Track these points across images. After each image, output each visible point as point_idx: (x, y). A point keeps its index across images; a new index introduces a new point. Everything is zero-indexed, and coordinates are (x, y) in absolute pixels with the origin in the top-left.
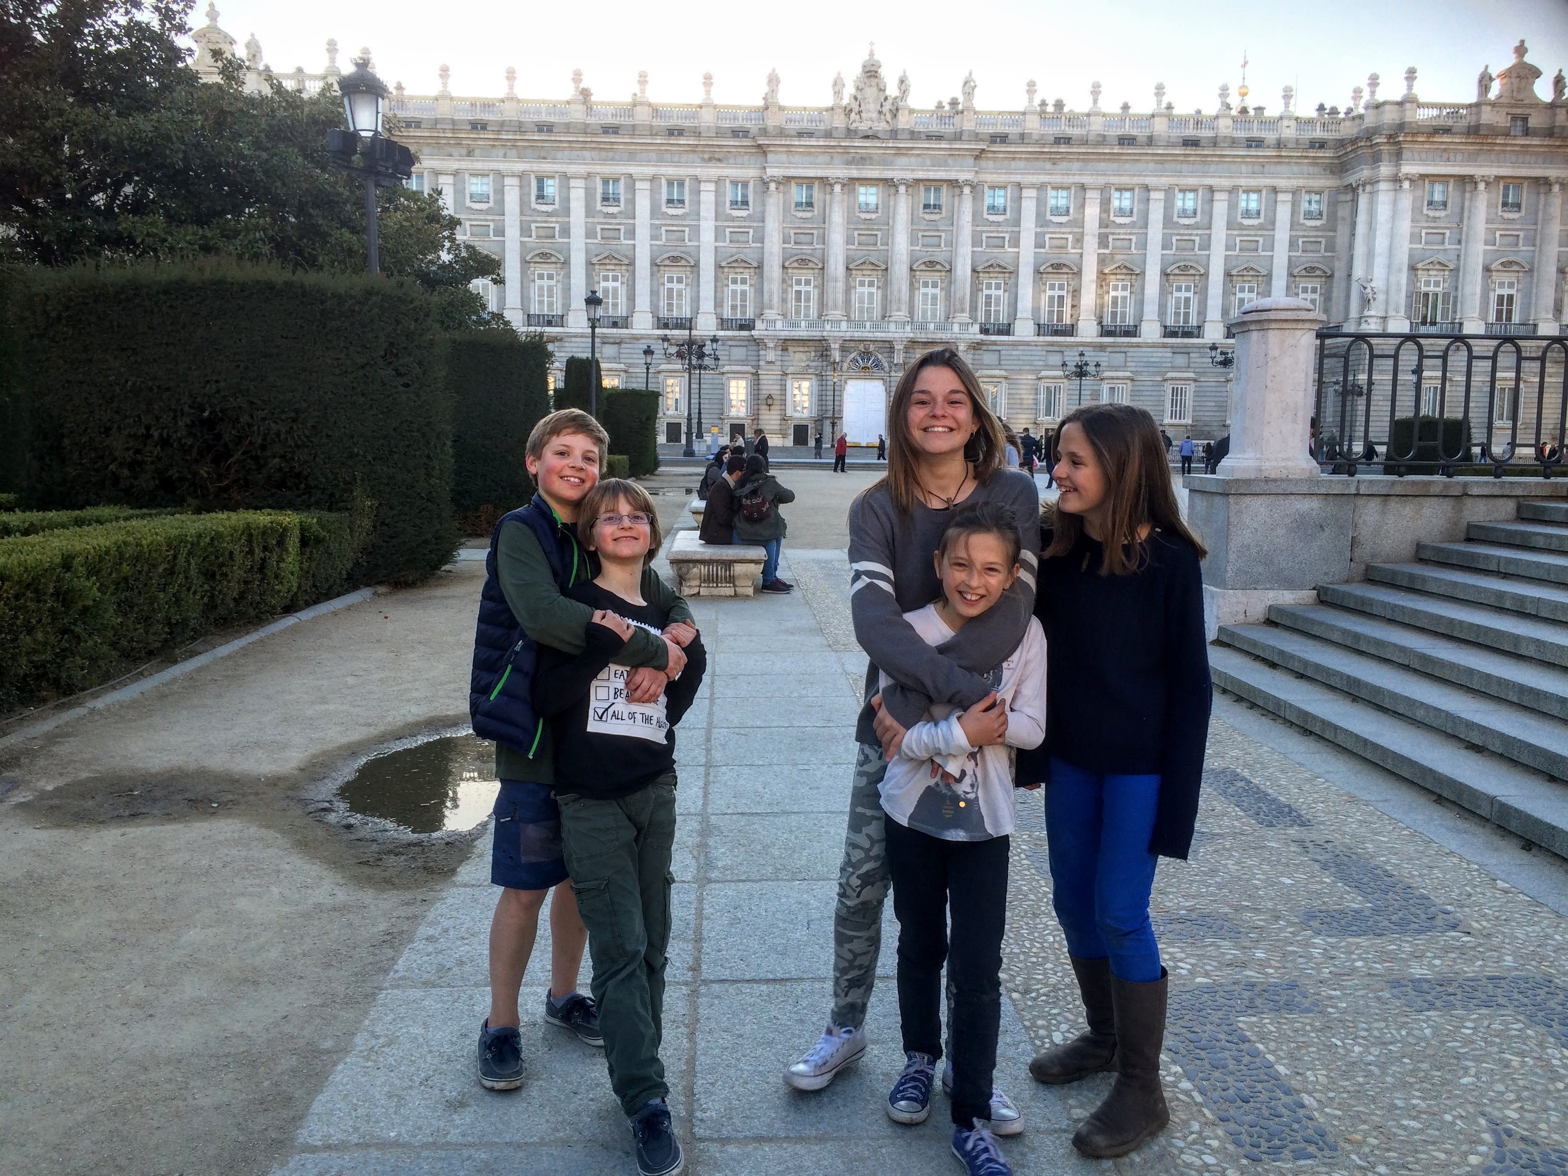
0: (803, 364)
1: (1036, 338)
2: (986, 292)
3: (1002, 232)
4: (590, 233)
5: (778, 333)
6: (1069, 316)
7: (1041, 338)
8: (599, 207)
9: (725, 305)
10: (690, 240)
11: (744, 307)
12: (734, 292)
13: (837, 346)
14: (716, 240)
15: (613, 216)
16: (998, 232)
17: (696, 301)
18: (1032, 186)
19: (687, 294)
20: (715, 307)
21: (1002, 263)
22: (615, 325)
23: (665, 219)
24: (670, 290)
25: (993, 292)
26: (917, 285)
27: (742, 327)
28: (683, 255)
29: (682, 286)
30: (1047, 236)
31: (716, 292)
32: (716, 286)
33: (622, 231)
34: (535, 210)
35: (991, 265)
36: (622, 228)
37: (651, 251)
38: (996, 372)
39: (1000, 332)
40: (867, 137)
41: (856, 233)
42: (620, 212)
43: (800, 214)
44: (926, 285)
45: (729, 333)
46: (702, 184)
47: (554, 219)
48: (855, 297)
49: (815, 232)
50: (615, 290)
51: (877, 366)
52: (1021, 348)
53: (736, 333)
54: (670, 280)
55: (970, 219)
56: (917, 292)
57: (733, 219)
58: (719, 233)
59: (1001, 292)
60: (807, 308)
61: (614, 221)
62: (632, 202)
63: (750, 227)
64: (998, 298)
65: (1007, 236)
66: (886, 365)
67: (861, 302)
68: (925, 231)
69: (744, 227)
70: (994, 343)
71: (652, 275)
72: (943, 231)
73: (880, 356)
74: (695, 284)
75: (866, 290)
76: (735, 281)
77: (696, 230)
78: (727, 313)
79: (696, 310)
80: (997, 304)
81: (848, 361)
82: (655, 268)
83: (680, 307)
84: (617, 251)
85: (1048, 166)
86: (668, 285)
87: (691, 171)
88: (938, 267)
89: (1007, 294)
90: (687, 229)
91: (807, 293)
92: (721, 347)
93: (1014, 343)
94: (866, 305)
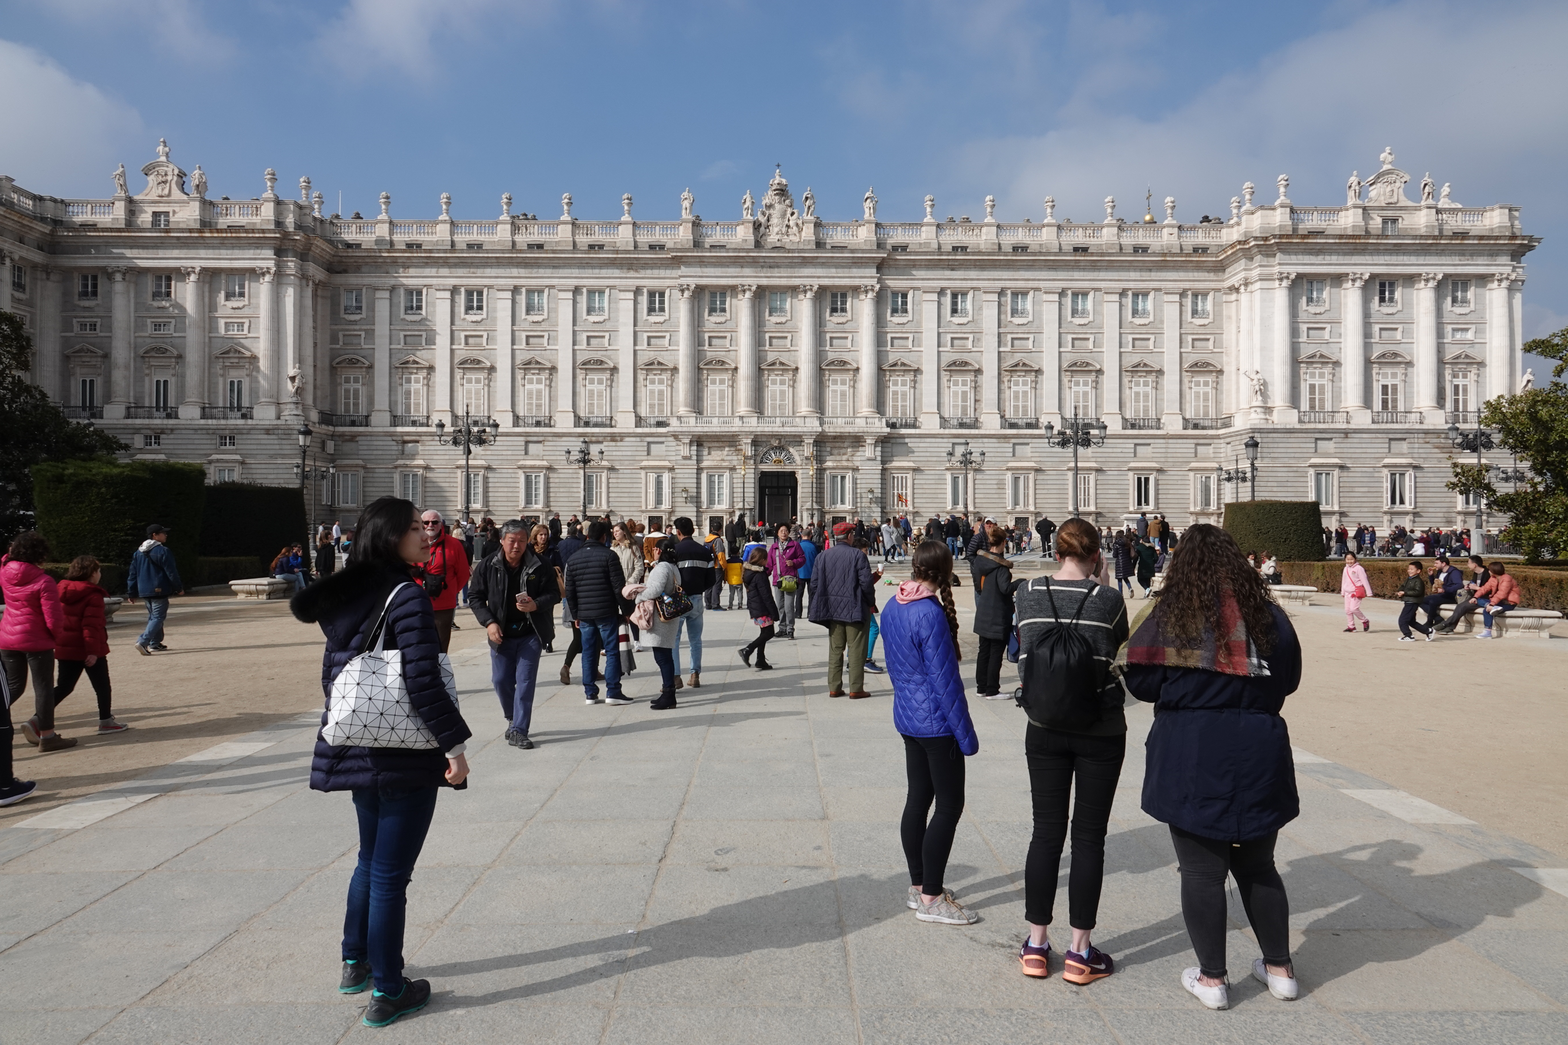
0: (718, 458)
1: (942, 431)
3: (907, 333)
4: (515, 340)
5: (692, 430)
6: (973, 410)
7: (947, 431)
8: (523, 316)
9: (643, 404)
10: (609, 345)
11: (661, 405)
12: (652, 392)
13: (749, 441)
14: (634, 344)
15: (536, 323)
16: (902, 333)
17: (615, 401)
18: (933, 291)
19: (608, 395)
20: (633, 406)
21: (907, 362)
22: (538, 424)
23: (585, 326)
24: (591, 392)
25: (899, 388)
26: (826, 383)
27: (659, 424)
28: (603, 359)
29: (603, 387)
30: (949, 336)
31: (634, 392)
32: (634, 387)
33: (546, 337)
34: (464, 319)
35: (897, 364)
36: (546, 335)
37: (573, 355)
38: (904, 464)
39: (906, 426)
40: (775, 249)
41: (767, 336)
42: (544, 320)
43: (713, 319)
44: (835, 382)
45: (645, 430)
46: (621, 293)
48: (767, 395)
49: (728, 335)
50: (539, 392)
51: (788, 459)
52: (927, 440)
53: (652, 430)
54: (591, 382)
55: (874, 321)
56: (826, 390)
57: (650, 324)
58: (637, 338)
59: (907, 389)
60: (722, 405)
61: (538, 328)
62: (554, 311)
63: (666, 332)
64: (904, 394)
65: (910, 336)
66: (797, 458)
67: (774, 399)
68: (833, 333)
69: (661, 332)
70: (901, 436)
71: (574, 377)
72: (850, 332)
73: (791, 450)
74: (614, 385)
75: (777, 387)
76: (652, 382)
77: (616, 336)
78: (645, 412)
79: (615, 410)
80: (904, 400)
81: (761, 454)
82: (577, 371)
83: (600, 406)
84: (541, 356)
85: (947, 272)
86: (589, 387)
87: (610, 282)
88: (846, 366)
89: (912, 391)
90: (607, 335)
91: (722, 392)
92: (639, 444)
93: (921, 436)
94: (778, 402)
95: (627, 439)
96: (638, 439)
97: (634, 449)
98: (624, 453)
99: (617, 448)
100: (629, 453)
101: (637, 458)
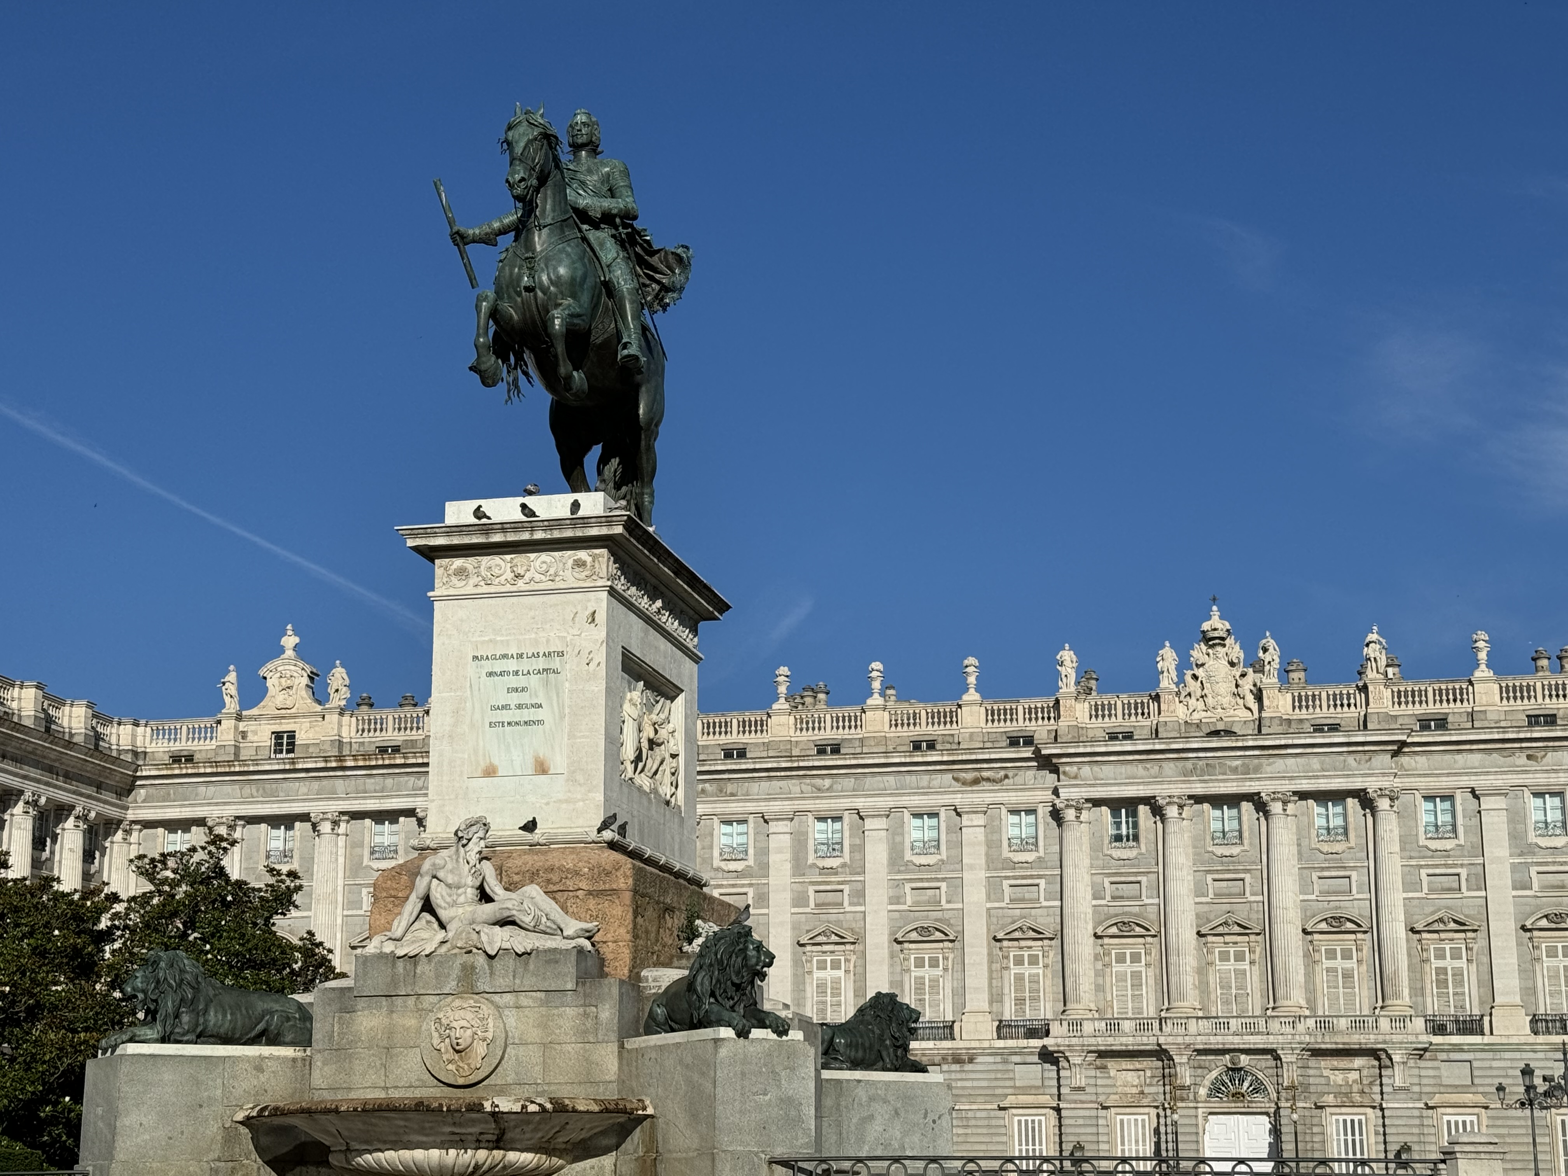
0: (1134, 1090)
1: (1532, 1039)
2: (1436, 963)
3: (1455, 866)
4: (800, 900)
5: (1086, 1041)
7: (1541, 1039)
8: (811, 859)
9: (1006, 999)
10: (948, 902)
11: (1035, 1000)
12: (1019, 978)
13: (1184, 1059)
14: (989, 899)
15: (832, 871)
16: (1446, 866)
17: (960, 993)
18: (1497, 792)
19: (947, 986)
20: (991, 1002)
21: (1461, 917)
23: (907, 871)
24: (920, 981)
25: (1448, 963)
26: (1317, 956)
27: (1032, 1033)
28: (938, 925)
29: (939, 971)
30: (1534, 870)
31: (991, 978)
32: (991, 971)
33: (846, 892)
34: (718, 869)
35: (1441, 920)
36: (846, 888)
37: (890, 919)
38: (1468, 1098)
39: (1466, 1030)
40: (1216, 733)
41: (1209, 878)
42: (844, 865)
43: (1117, 853)
44: (1331, 954)
45: (1010, 1043)
46: (965, 817)
47: (746, 882)
48: (1213, 979)
49: (1144, 879)
50: (836, 982)
51: (1256, 1091)
52: (1508, 1055)
53: (1023, 1043)
54: (920, 963)
55: (1397, 848)
56: (1318, 968)
57: (1013, 866)
58: (993, 889)
59: (1462, 963)
60: (1137, 998)
61: (833, 879)
62: (859, 849)
63: (1040, 877)
64: (1458, 974)
65: (1464, 872)
66: (1271, 1089)
67: (1225, 986)
68: (1323, 869)
69: (1031, 877)
70: (1458, 1048)
71: (892, 956)
72: (1354, 868)
73: (1260, 1075)
74: (958, 967)
75: (1231, 965)
76: (1019, 961)
77: (957, 886)
78: (1009, 1013)
79: (960, 1009)
80: (1458, 983)
81: (1207, 1083)
82: (898, 947)
84: (838, 923)
85: (1521, 759)
86: (916, 973)
87: (947, 799)
88: (1350, 926)
89: (1473, 967)
90: (943, 885)
91: (1136, 975)
92: (1000, 1067)
93: (1491, 1048)
94: (1234, 991)
95: (980, 1059)
96: (998, 1059)
97: (993, 1076)
98: (975, 1084)
99: (964, 1076)
100: (984, 1084)
101: (999, 1091)
